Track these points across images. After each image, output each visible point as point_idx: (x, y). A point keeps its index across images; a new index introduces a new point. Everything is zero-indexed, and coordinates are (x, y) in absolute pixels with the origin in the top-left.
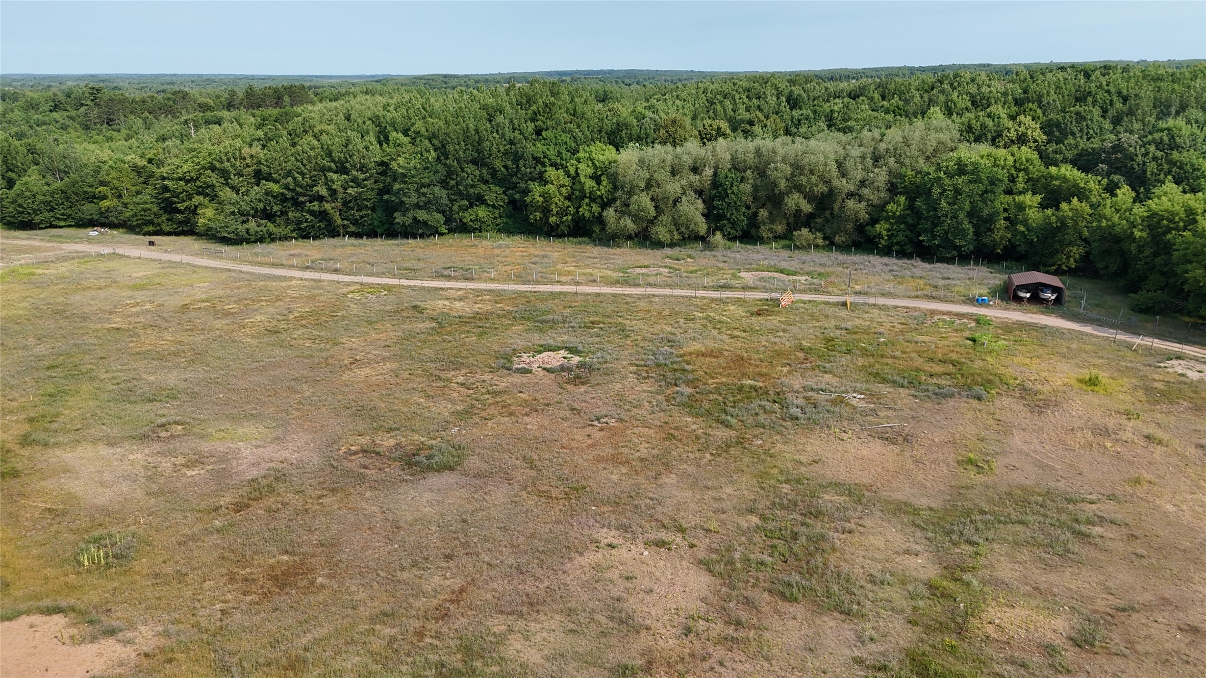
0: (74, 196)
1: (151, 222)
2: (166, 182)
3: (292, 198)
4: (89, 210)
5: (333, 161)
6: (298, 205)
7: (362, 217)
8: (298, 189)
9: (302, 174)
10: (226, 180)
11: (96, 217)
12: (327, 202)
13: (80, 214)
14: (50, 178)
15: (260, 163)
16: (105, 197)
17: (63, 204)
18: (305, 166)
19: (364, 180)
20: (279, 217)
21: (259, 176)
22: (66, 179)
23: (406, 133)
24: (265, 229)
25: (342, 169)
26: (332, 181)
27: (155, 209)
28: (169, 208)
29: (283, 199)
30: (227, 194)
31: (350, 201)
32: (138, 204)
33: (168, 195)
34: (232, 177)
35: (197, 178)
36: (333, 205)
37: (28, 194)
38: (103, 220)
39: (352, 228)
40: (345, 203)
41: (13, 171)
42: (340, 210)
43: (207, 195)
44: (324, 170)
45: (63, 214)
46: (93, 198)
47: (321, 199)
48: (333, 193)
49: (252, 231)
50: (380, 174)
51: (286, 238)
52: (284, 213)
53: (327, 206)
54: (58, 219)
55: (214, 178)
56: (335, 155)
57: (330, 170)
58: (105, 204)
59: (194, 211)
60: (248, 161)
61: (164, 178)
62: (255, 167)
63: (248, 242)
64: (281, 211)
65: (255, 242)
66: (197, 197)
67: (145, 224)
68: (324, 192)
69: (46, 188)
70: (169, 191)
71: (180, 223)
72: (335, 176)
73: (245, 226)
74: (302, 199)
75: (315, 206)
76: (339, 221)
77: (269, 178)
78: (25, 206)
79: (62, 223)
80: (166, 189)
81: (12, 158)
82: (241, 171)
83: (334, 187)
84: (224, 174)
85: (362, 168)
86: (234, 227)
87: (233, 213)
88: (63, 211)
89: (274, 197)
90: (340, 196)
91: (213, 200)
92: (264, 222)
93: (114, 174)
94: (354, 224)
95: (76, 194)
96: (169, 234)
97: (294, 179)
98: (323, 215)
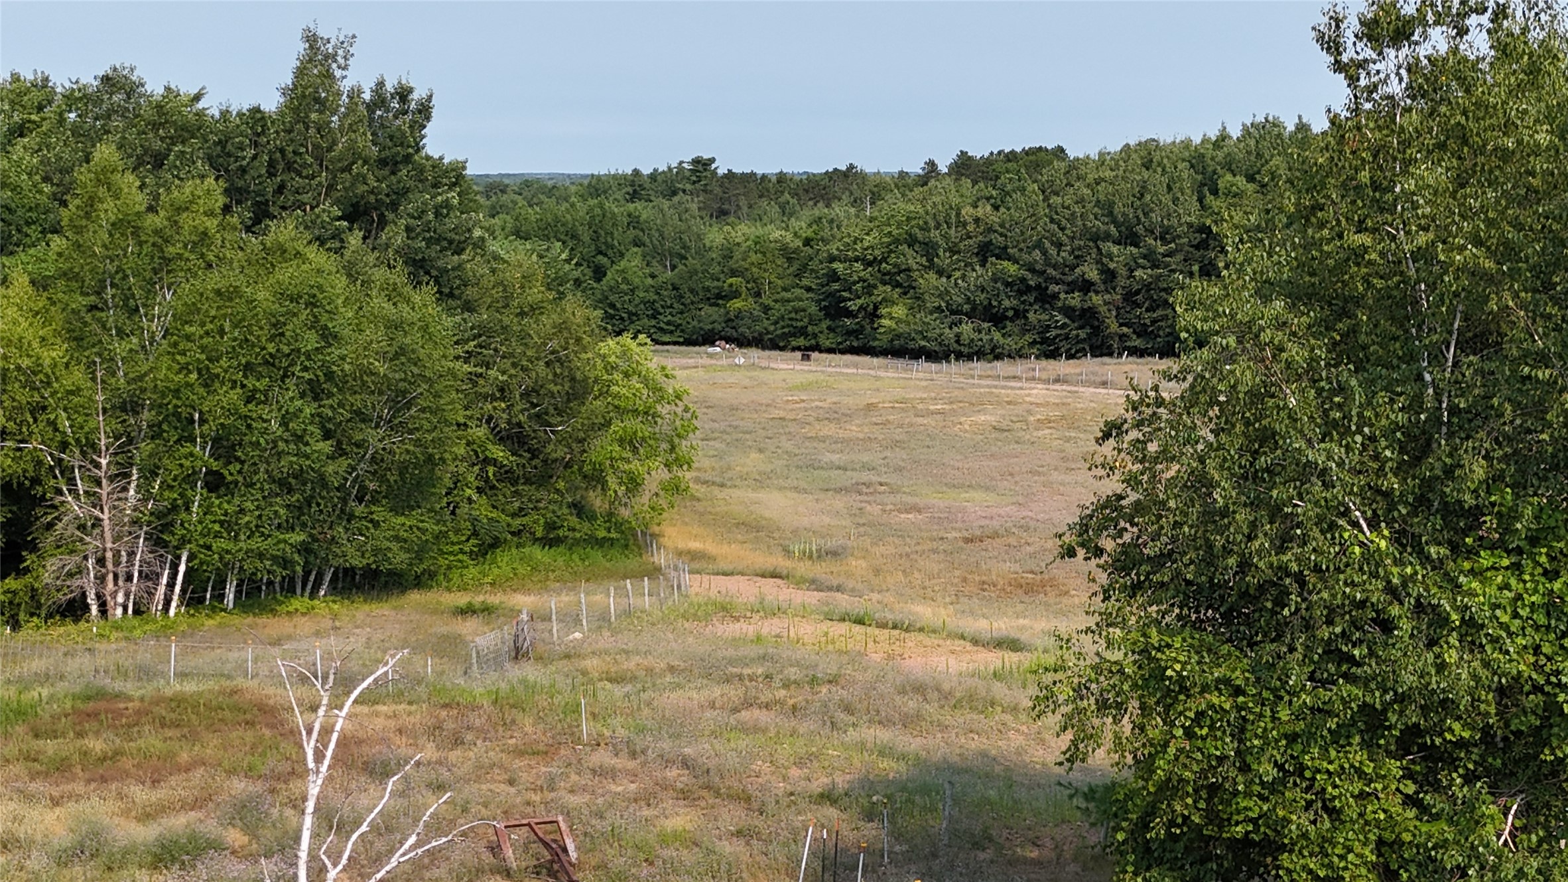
0: (688, 294)
1: (803, 332)
2: (835, 265)
3: (1038, 286)
4: (710, 315)
5: (1114, 221)
6: (1046, 299)
7: (1154, 322)
8: (1050, 271)
9: (1059, 245)
10: (930, 260)
11: (718, 327)
12: (1097, 293)
13: (695, 323)
14: (657, 268)
15: (990, 230)
16: (736, 294)
17: (671, 307)
18: (1062, 229)
19: (1164, 256)
20: (1012, 320)
21: (985, 252)
22: (681, 267)
23: (1251, 179)
24: (986, 338)
25: (1130, 238)
26: (1110, 257)
27: (813, 309)
28: (834, 309)
29: (1020, 288)
30: (929, 281)
31: (1138, 292)
32: (788, 301)
33: (836, 286)
34: (941, 253)
35: (884, 260)
36: (1107, 297)
37: (624, 287)
38: (730, 332)
39: (1137, 342)
40: (1129, 297)
41: (605, 255)
42: (1118, 308)
43: (899, 285)
44: (1096, 238)
45: (668, 323)
46: (720, 297)
47: (1086, 286)
48: (1109, 276)
49: (965, 339)
50: (1197, 247)
51: (1020, 355)
52: (1019, 314)
53: (1096, 299)
54: (661, 329)
55: (912, 259)
56: (1118, 209)
57: (1107, 237)
58: (737, 304)
59: (873, 315)
60: (970, 228)
61: (832, 259)
62: (980, 238)
63: (959, 356)
64: (1017, 312)
65: (970, 358)
66: (881, 288)
67: (794, 335)
68: (1093, 274)
69: (649, 281)
70: (838, 279)
71: (849, 333)
72: (1115, 249)
73: (956, 329)
74: (1054, 288)
75: (1075, 300)
76: (1114, 327)
77: (1003, 255)
78: (618, 305)
79: (666, 338)
80: (834, 276)
81: (607, 233)
82: (956, 244)
83: (1112, 266)
84: (929, 250)
85: (1165, 236)
86: (937, 331)
87: (939, 309)
88: (670, 317)
89: (1007, 284)
90: (1122, 282)
91: (905, 294)
92: (986, 325)
93: (754, 258)
94: (1139, 336)
95: (692, 291)
96: (830, 351)
97: (1045, 253)
98: (1088, 316)
